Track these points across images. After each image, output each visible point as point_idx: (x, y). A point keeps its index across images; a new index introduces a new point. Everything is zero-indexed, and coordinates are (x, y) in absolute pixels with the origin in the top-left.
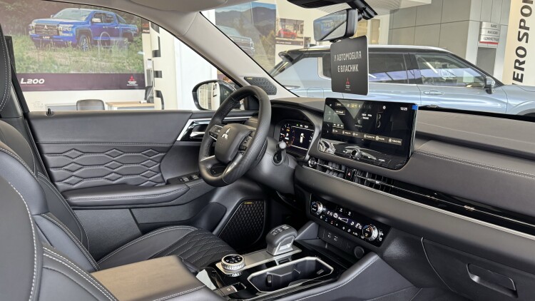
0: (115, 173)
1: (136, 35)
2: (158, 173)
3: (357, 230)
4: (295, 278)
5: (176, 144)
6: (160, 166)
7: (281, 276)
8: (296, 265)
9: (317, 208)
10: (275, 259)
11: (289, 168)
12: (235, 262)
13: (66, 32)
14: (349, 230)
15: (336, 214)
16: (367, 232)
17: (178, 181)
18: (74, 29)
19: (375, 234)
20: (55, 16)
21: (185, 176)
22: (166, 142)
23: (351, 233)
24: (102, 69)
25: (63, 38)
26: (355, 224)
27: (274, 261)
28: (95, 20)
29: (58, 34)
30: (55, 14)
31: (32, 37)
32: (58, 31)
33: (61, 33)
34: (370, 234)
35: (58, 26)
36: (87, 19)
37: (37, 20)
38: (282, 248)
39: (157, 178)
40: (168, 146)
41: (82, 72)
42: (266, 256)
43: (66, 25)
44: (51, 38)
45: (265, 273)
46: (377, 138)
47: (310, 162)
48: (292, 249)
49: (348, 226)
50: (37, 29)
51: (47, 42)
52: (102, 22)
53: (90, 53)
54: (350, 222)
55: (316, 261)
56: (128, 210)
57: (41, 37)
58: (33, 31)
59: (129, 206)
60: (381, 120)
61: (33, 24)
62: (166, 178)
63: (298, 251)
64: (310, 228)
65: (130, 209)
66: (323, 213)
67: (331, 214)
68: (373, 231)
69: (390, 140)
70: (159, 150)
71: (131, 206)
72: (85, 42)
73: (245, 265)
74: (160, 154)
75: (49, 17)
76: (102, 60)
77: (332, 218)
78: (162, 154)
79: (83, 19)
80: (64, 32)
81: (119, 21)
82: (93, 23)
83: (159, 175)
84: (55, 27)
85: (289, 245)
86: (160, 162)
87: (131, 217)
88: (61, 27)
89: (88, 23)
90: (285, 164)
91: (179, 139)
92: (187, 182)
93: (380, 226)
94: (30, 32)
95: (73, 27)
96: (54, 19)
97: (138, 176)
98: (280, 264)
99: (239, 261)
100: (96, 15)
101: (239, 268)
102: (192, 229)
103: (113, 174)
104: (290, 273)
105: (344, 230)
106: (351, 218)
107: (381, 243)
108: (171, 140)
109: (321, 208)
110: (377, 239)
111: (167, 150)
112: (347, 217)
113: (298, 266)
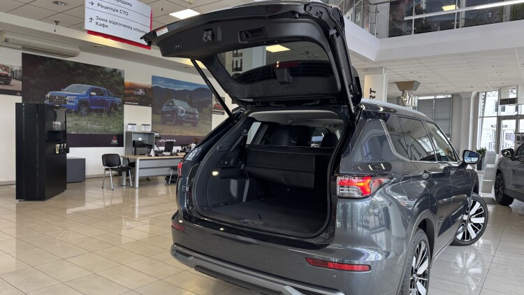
1: (120, 106)
13: (72, 102)
18: (77, 100)
24: (95, 131)
25: (69, 106)
28: (93, 93)
30: (64, 88)
32: (65, 101)
33: (67, 103)
35: (66, 97)
36: (87, 92)
37: (51, 92)
41: (80, 132)
43: (72, 97)
50: (51, 98)
52: (97, 95)
53: (87, 118)
57: (53, 105)
58: (48, 101)
61: (48, 95)
72: (84, 110)
75: (60, 90)
76: (94, 124)
79: (84, 93)
80: (70, 102)
81: (109, 95)
82: (91, 95)
84: (63, 98)
88: (68, 98)
89: (87, 96)
94: (45, 101)
95: (76, 98)
96: (64, 92)
100: (92, 90)
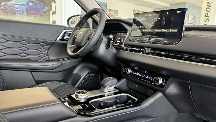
0: (24, 53)
1: (47, 12)
2: (47, 55)
3: (150, 80)
4: (116, 103)
5: (57, 41)
6: (48, 52)
7: (108, 102)
8: (116, 97)
9: (128, 71)
10: (105, 94)
11: (113, 52)
12: (82, 94)
14: (145, 81)
15: (138, 73)
16: (156, 80)
17: (57, 60)
19: (161, 81)
20: (13, 1)
21: (60, 58)
22: (51, 40)
23: (146, 82)
26: (148, 77)
27: (104, 95)
28: (30, 4)
29: (14, 9)
31: (2, 10)
32: (14, 8)
33: (15, 9)
34: (158, 81)
35: (14, 5)
36: (27, 3)
37: (4, 2)
38: (109, 89)
39: (46, 58)
40: (52, 42)
42: (100, 92)
43: (17, 5)
44: (10, 10)
45: (99, 100)
46: (163, 30)
47: (124, 48)
48: (114, 90)
49: (145, 79)
50: (4, 6)
51: (8, 12)
52: (33, 5)
53: (27, 18)
54: (146, 76)
55: (128, 96)
56: (30, 72)
57: (6, 10)
58: (3, 7)
59: (30, 70)
60: (165, 20)
61: (3, 4)
62: (51, 59)
63: (118, 91)
64: (124, 81)
65: (31, 72)
66: (130, 73)
67: (135, 73)
68: (160, 80)
69: (170, 30)
70: (48, 44)
71: (32, 70)
72: (25, 13)
73: (88, 96)
74: (48, 46)
75: (10, 1)
77: (136, 75)
78: (50, 46)
79: (25, 3)
80: (16, 8)
81: (40, 5)
82: (29, 5)
83: (47, 57)
84: (13, 6)
85: (113, 87)
86: (48, 50)
87: (32, 76)
89: (27, 5)
90: (111, 50)
91: (58, 39)
92: (62, 61)
93: (163, 77)
94: (1, 7)
95: (20, 6)
97: (37, 56)
98: (107, 96)
99: (84, 93)
100: (30, 2)
101: (85, 97)
102: (63, 83)
103: (23, 54)
104: (113, 101)
105: (142, 81)
106: (146, 74)
107: (164, 86)
108: (54, 39)
109: (130, 71)
110: (162, 84)
111: (52, 44)
112: (144, 74)
113: (117, 98)
